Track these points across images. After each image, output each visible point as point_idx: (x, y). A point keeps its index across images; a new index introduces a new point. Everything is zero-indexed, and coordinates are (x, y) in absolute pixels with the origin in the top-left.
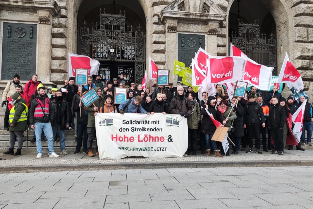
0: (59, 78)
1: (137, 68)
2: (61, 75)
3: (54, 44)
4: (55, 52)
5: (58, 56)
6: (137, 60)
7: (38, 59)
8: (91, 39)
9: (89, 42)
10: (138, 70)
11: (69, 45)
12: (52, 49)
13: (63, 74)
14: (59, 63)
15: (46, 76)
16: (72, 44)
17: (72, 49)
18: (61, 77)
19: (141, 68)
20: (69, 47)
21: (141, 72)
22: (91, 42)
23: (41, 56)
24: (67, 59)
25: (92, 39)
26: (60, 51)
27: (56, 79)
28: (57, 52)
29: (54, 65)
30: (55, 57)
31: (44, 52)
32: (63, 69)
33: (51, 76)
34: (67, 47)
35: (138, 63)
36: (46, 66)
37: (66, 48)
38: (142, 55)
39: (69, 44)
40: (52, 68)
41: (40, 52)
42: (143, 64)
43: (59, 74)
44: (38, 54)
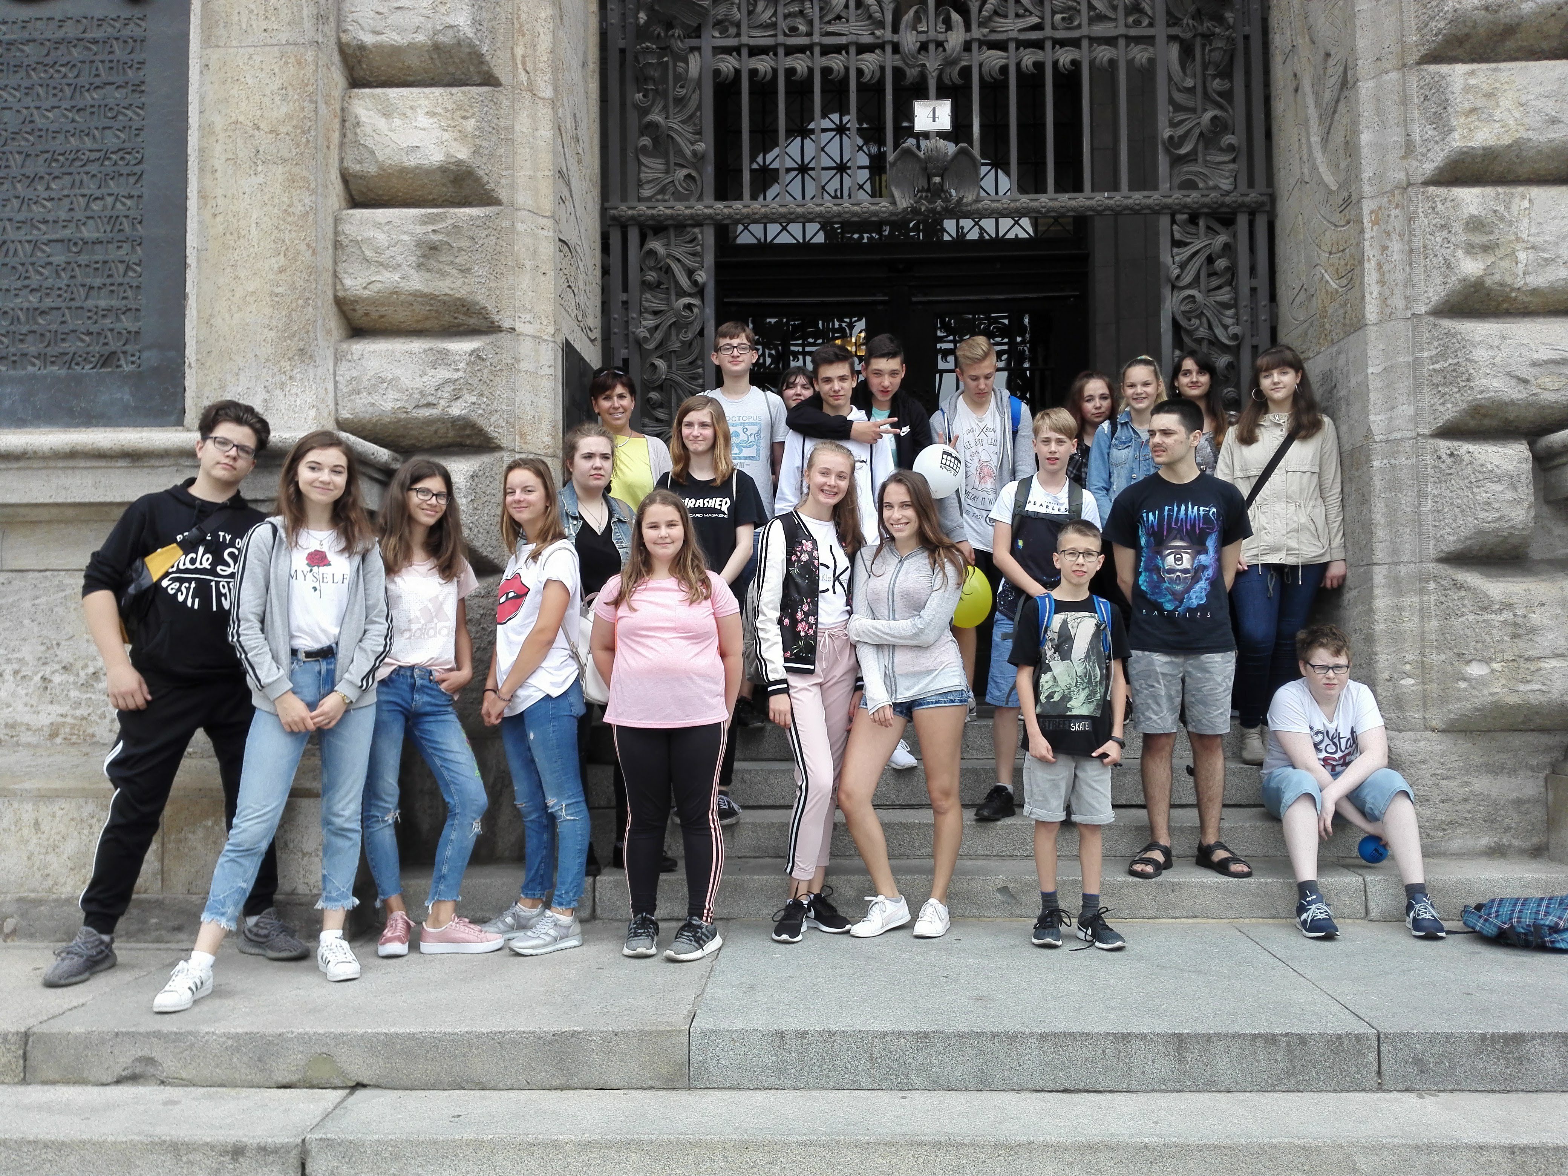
0: (418, 383)
1: (1183, 266)
2: (446, 353)
3: (369, 39)
4: (381, 123)
5: (411, 161)
6: (1189, 185)
7: (203, 195)
8: (732, 31)
9: (707, 51)
10: (1195, 282)
11: (519, 51)
12: (345, 98)
13: (462, 347)
14: (419, 230)
15: (285, 364)
16: (545, 42)
17: (547, 92)
18: (444, 374)
19: (1221, 264)
20: (523, 77)
21: (1225, 306)
22: (728, 50)
23: (232, 160)
24: (503, 194)
25: (738, 25)
26: (431, 114)
27: (392, 395)
28: (397, 122)
29: (369, 253)
30: (373, 170)
31: (263, 126)
32: (462, 293)
33: (343, 367)
34: (501, 73)
35: (1193, 219)
36: (282, 261)
37: (490, 80)
38: (1228, 139)
39: (521, 41)
40: (348, 282)
41: (219, 122)
42: (1242, 221)
43: (417, 345)
44: (201, 150)
